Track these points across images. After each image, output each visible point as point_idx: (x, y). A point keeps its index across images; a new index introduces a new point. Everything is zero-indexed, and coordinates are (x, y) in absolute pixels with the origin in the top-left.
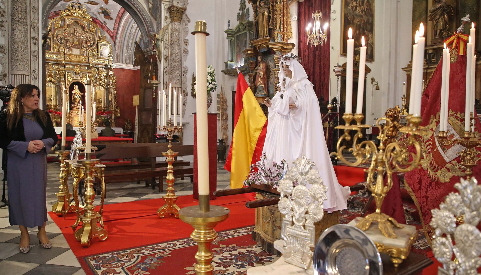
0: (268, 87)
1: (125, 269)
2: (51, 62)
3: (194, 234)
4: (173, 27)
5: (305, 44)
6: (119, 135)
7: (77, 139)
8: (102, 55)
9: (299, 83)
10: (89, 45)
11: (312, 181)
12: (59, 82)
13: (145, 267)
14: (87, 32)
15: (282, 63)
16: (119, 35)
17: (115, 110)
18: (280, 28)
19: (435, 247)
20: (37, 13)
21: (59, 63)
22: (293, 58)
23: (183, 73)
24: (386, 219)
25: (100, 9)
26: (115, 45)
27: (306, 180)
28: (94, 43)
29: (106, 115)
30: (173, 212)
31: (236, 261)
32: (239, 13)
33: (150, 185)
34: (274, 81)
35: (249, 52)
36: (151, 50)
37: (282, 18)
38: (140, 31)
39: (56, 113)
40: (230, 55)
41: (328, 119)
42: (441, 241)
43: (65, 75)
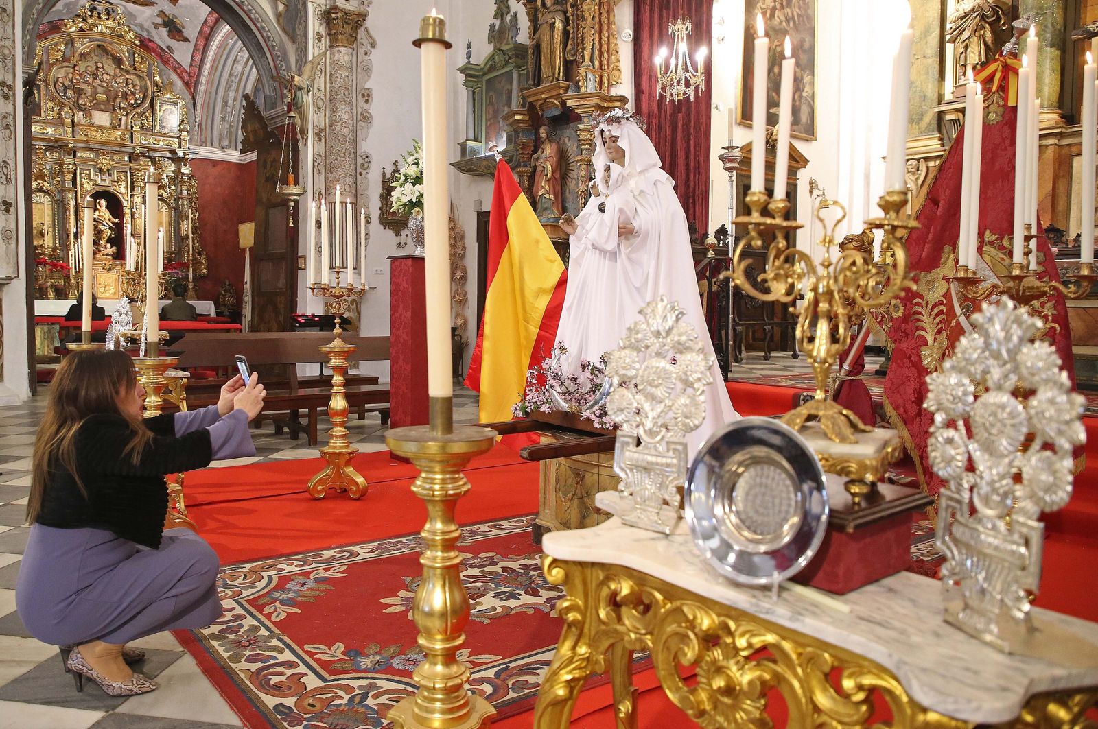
0: (563, 201)
1: (242, 601)
2: (42, 143)
3: (418, 483)
4: (336, 58)
5: (650, 98)
6: (205, 318)
7: (121, 314)
8: (162, 127)
9: (642, 177)
10: (133, 102)
11: (681, 347)
12: (62, 192)
13: (290, 599)
14: (127, 72)
15: (602, 131)
16: (203, 80)
17: (194, 259)
18: (592, 60)
19: (933, 451)
20: (10, 24)
21: (60, 147)
22: (627, 119)
23: (359, 170)
24: (836, 410)
25: (158, 16)
26: (194, 104)
27: (666, 347)
28: (144, 98)
29: (174, 271)
30: (345, 485)
31: (498, 585)
32: (493, 26)
33: (286, 430)
34: (577, 184)
35: (518, 117)
36: (283, 115)
37: (597, 35)
38: (254, 69)
39: (54, 266)
40: (471, 125)
41: (708, 274)
42: (945, 435)
43: (75, 174)
